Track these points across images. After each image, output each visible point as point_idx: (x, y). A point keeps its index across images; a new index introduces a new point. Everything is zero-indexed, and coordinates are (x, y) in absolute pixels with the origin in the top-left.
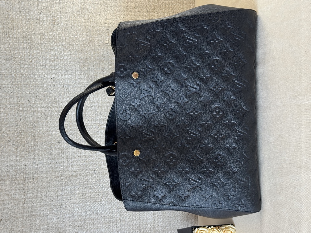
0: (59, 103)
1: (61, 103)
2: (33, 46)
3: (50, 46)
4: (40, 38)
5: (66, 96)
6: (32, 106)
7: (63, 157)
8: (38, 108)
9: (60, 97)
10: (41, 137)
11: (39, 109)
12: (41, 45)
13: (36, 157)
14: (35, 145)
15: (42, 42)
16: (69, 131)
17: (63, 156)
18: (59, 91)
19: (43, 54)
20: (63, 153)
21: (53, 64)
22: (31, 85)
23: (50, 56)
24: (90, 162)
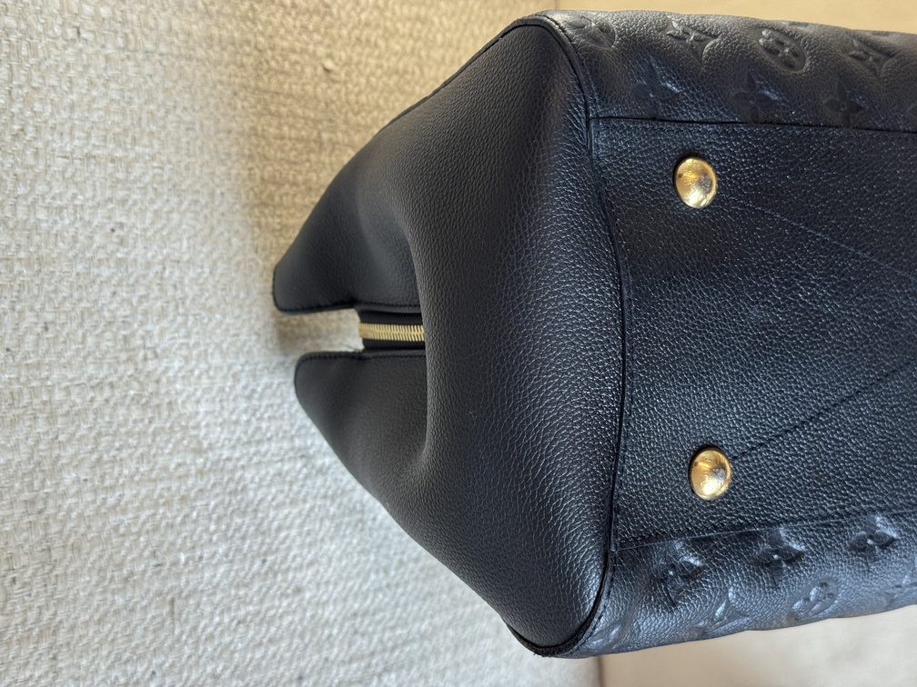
0: (145, 359)
1: (156, 356)
2: (29, 46)
3: (107, 58)
4: (61, 12)
5: (174, 321)
6: (23, 379)
7: (178, 640)
8: (50, 391)
9: (149, 327)
10: (76, 548)
11: (58, 396)
12: (65, 48)
13: (61, 665)
14: (52, 595)
15: (71, 33)
16: (195, 499)
17: (177, 631)
18: (146, 297)
19: (74, 97)
20: (176, 616)
21: (119, 154)
22: (17, 268)
23: (107, 110)
24: (281, 638)
